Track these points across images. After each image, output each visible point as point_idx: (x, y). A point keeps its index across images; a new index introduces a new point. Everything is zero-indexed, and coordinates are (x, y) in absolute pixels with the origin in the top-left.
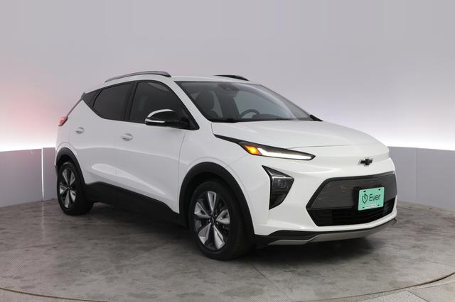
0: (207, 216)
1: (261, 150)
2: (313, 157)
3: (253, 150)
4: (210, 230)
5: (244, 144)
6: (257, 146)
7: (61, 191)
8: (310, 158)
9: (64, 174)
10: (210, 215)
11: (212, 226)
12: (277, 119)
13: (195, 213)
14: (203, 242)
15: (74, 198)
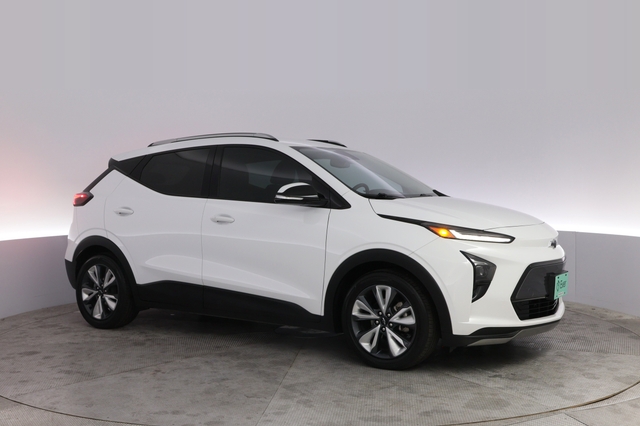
0: (373, 316)
1: (453, 232)
2: (513, 239)
3: (443, 232)
4: (380, 334)
5: (431, 226)
6: (449, 227)
7: (85, 297)
8: (509, 240)
9: (93, 272)
10: (379, 315)
11: (381, 329)
12: (422, 195)
13: (353, 314)
14: (368, 349)
15: (112, 305)
